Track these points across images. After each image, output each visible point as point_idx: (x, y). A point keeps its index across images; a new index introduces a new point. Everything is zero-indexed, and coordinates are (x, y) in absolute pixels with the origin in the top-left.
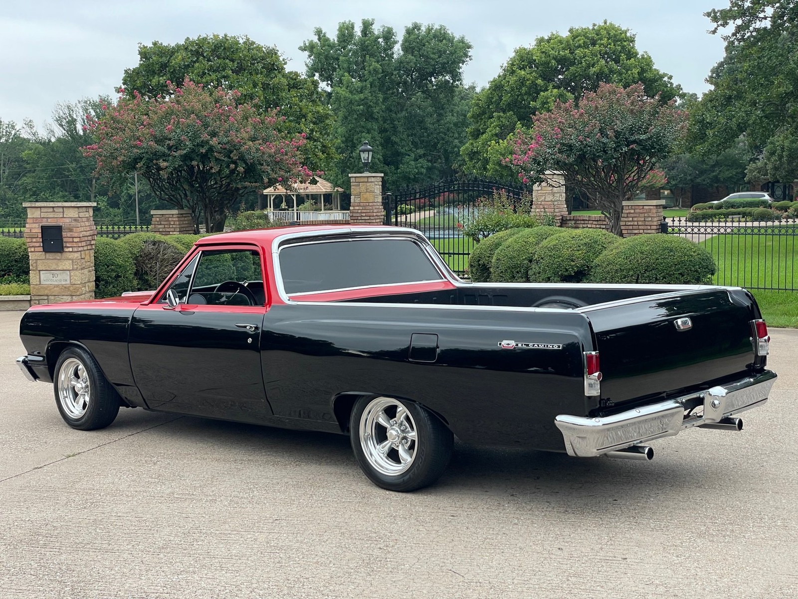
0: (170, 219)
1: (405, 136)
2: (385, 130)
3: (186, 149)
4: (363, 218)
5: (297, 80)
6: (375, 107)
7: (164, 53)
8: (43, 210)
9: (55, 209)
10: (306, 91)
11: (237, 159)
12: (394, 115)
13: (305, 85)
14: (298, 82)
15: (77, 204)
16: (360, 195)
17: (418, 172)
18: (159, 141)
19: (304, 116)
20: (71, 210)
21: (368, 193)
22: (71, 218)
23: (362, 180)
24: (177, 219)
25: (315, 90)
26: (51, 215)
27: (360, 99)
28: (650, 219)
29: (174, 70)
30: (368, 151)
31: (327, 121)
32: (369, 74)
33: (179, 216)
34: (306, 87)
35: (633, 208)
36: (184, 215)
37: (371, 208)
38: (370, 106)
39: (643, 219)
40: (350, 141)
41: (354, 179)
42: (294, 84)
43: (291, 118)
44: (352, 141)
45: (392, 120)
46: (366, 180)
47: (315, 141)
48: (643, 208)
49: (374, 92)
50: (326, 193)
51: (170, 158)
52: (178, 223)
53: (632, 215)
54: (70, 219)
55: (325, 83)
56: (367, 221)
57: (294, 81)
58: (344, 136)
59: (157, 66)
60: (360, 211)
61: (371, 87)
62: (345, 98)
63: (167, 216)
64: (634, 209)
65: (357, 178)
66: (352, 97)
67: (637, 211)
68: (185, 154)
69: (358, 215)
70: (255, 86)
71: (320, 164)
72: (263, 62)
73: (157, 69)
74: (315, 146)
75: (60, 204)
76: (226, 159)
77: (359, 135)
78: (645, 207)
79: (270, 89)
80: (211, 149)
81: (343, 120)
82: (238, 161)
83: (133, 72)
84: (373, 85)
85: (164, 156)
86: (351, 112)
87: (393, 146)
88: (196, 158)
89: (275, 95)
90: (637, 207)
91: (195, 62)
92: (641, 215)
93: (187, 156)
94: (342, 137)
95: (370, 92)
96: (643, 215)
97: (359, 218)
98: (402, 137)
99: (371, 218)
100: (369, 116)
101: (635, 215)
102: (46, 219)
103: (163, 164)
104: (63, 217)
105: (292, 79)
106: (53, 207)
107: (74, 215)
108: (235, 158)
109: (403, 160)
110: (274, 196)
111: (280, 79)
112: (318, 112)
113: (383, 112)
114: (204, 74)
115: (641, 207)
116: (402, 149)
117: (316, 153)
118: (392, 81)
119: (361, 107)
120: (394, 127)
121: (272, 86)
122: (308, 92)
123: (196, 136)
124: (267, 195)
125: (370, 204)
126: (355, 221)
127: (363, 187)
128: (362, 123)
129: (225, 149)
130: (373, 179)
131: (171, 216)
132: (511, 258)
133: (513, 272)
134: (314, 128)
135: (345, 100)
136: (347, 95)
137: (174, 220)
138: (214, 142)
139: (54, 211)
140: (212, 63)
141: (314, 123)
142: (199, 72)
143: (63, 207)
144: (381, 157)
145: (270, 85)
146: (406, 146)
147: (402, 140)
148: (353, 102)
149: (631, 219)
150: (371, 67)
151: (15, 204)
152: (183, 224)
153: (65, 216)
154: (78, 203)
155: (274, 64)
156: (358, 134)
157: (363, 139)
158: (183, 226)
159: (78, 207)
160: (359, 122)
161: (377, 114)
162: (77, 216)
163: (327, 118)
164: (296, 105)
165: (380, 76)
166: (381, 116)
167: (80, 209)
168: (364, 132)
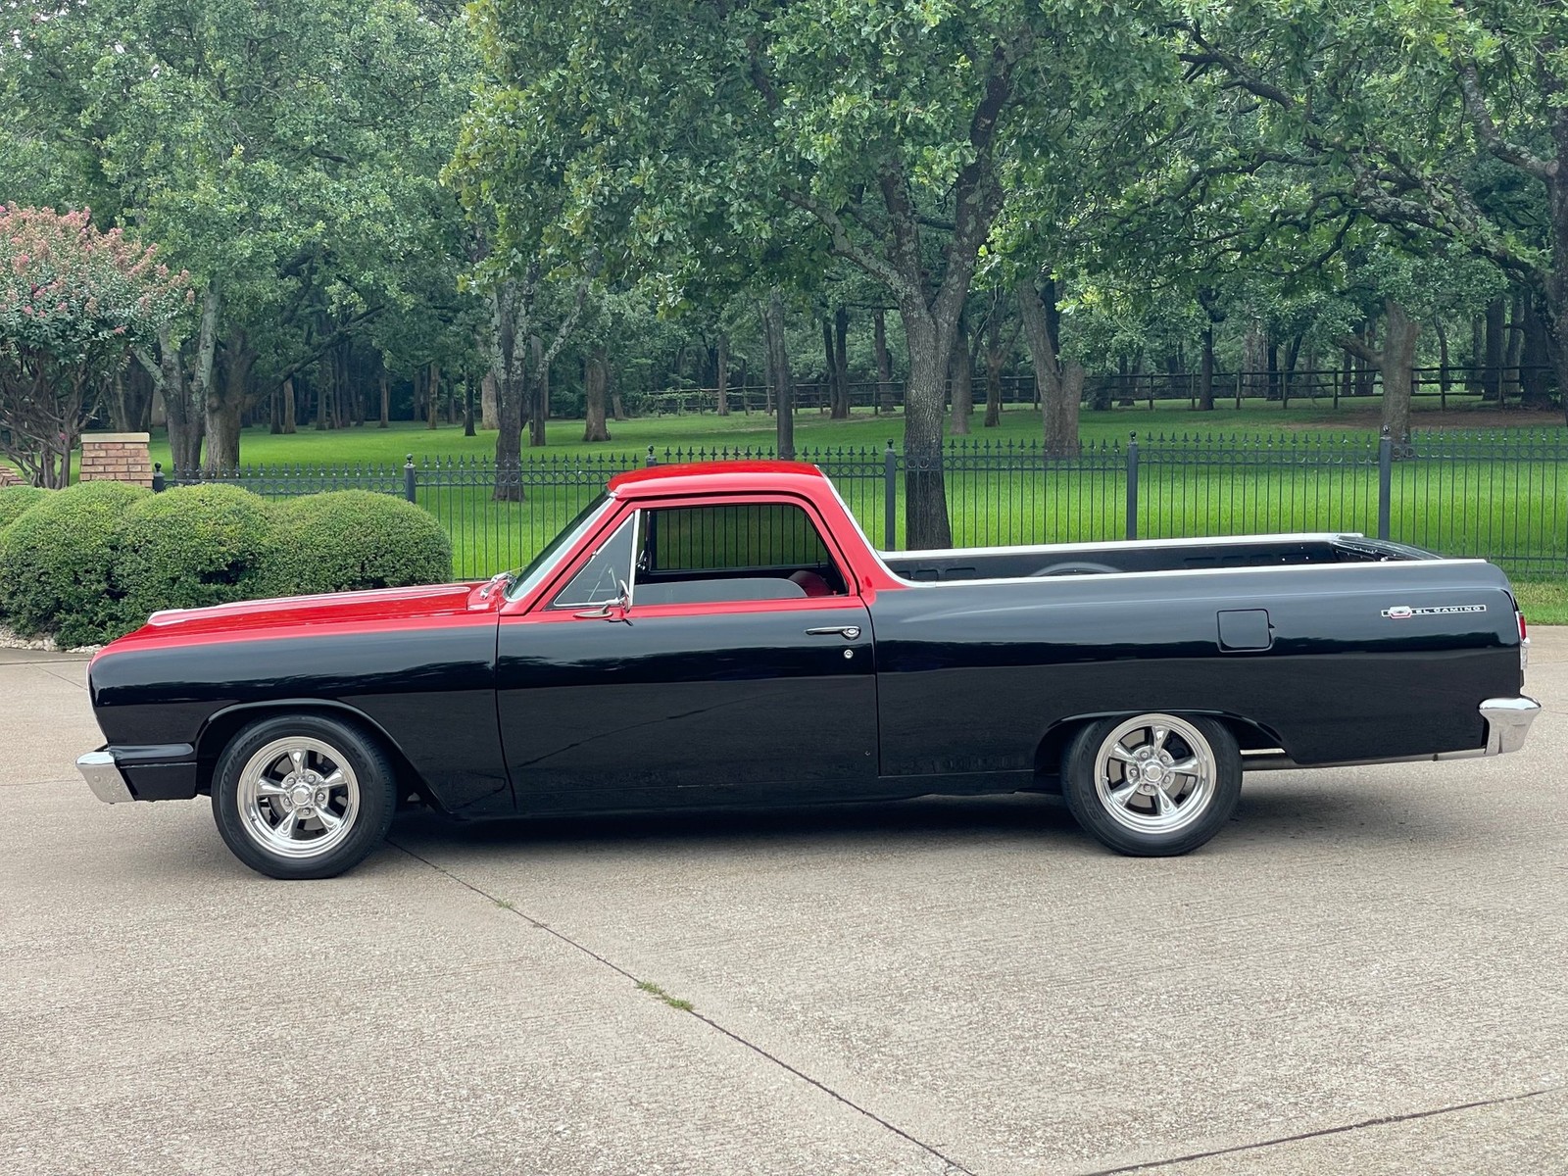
28: (139, 468)
35: (104, 447)
39: (125, 469)
48: (123, 448)
53: (102, 461)
64: (106, 450)
67: (112, 453)
78: (127, 446)
90: (111, 446)
92: (120, 461)
96: (124, 461)
101: (109, 461)
115: (120, 446)
149: (101, 469)
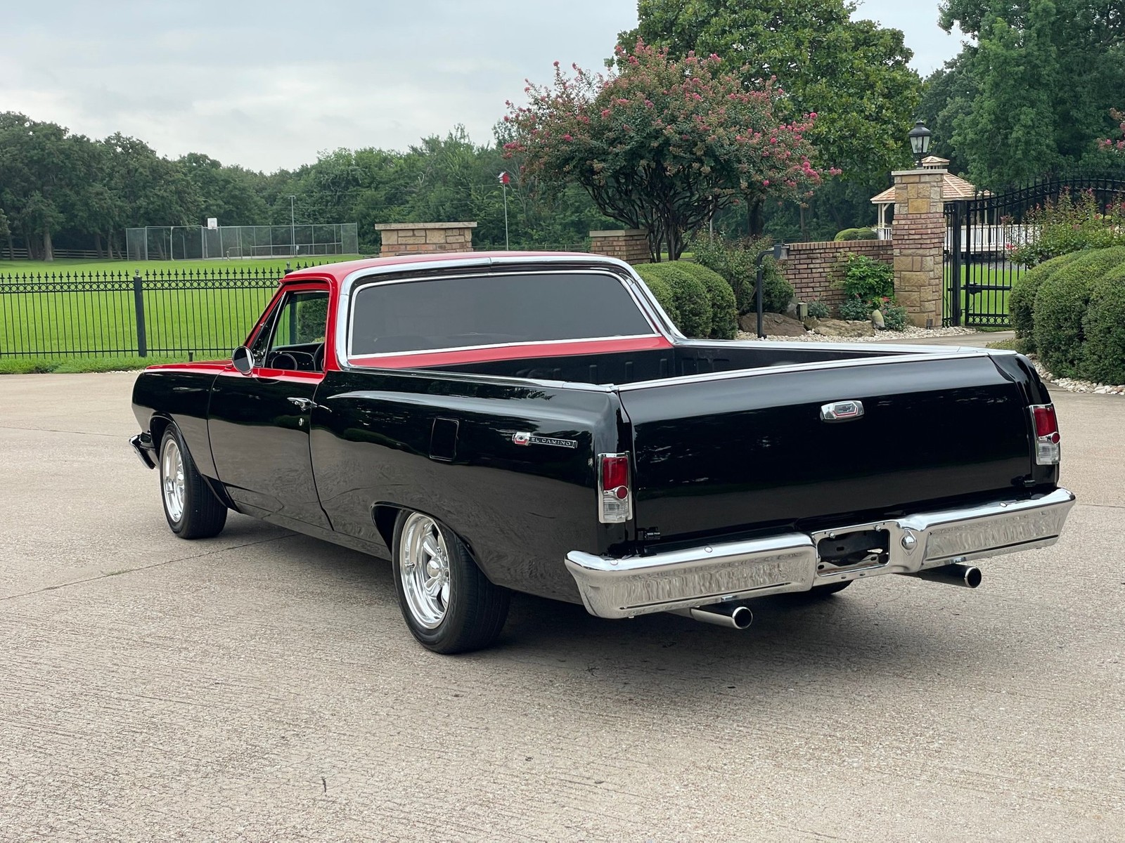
0: (615, 243)
1: (1093, 109)
2: (1062, 102)
3: (631, 144)
4: (911, 237)
5: (870, 34)
6: (1044, 67)
7: (671, 6)
8: (401, 234)
9: (416, 232)
10: (881, 48)
11: (702, 155)
12: (1076, 78)
13: (881, 40)
14: (871, 36)
15: (442, 225)
16: (908, 203)
17: (1112, 164)
18: (597, 134)
19: (872, 86)
20: (436, 233)
21: (919, 200)
22: (435, 244)
23: (911, 180)
24: (624, 243)
25: (897, 46)
26: (411, 241)
27: (1020, 56)
29: (683, 29)
30: (923, 135)
31: (907, 93)
32: (1035, 16)
33: (628, 238)
34: (882, 43)
36: (636, 238)
37: (923, 221)
38: (1036, 66)
40: (1004, 120)
41: (899, 178)
42: (865, 39)
43: (852, 91)
44: (1006, 120)
45: (1073, 86)
46: (918, 181)
47: (885, 122)
49: (1044, 44)
50: (966, 199)
51: (610, 157)
52: (624, 248)
54: (434, 246)
55: (970, 35)
56: (916, 241)
57: (866, 35)
58: (994, 113)
59: (660, 25)
60: (906, 227)
61: (1038, 36)
62: (997, 56)
63: (611, 239)
65: (903, 178)
66: (1006, 54)
68: (631, 149)
69: (904, 232)
70: (799, 44)
71: (889, 158)
72: (816, 9)
73: (660, 30)
74: (883, 130)
75: (421, 225)
76: (688, 155)
77: (1017, 111)
79: (824, 48)
80: (667, 142)
81: (992, 89)
82: (703, 157)
83: (630, 35)
84: (1042, 34)
85: (601, 155)
86: (1004, 75)
87: (1074, 125)
88: (647, 155)
89: (830, 58)
91: (712, 16)
93: (634, 153)
94: (989, 114)
95: (1036, 45)
97: (906, 237)
98: (1088, 111)
99: (924, 237)
100: (1034, 81)
102: (404, 246)
103: (597, 165)
104: (426, 243)
105: (862, 32)
106: (413, 230)
107: (439, 240)
108: (698, 153)
109: (1089, 146)
110: (886, 206)
111: (839, 32)
112: (894, 80)
113: (1058, 73)
114: (724, 32)
116: (1087, 128)
117: (885, 141)
118: (1074, 26)
119: (1022, 68)
120: (1075, 96)
121: (825, 44)
122: (884, 51)
123: (646, 122)
124: (878, 204)
125: (923, 216)
126: (900, 242)
127: (913, 191)
128: (1022, 92)
129: (687, 140)
130: (927, 179)
131: (616, 239)
132: (1057, 298)
133: (1059, 319)
134: (885, 104)
135: (995, 58)
136: (999, 51)
137: (621, 244)
138: (669, 131)
139: (414, 235)
140: (737, 16)
141: (885, 96)
142: (717, 30)
143: (425, 229)
144: (1052, 143)
145: (823, 42)
146: (1095, 124)
147: (1087, 115)
148: (1008, 60)
150: (1039, 7)
151: (552, 224)
152: (634, 250)
153: (428, 242)
154: (444, 223)
155: (832, 11)
156: (1016, 108)
157: (1022, 117)
158: (632, 252)
159: (445, 229)
160: (1018, 90)
161: (1047, 77)
162: (443, 241)
163: (907, 88)
164: (860, 71)
165: (1053, 19)
166: (1054, 81)
167: (448, 231)
168: (1025, 105)
